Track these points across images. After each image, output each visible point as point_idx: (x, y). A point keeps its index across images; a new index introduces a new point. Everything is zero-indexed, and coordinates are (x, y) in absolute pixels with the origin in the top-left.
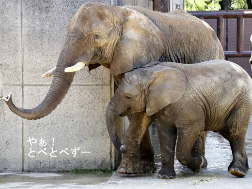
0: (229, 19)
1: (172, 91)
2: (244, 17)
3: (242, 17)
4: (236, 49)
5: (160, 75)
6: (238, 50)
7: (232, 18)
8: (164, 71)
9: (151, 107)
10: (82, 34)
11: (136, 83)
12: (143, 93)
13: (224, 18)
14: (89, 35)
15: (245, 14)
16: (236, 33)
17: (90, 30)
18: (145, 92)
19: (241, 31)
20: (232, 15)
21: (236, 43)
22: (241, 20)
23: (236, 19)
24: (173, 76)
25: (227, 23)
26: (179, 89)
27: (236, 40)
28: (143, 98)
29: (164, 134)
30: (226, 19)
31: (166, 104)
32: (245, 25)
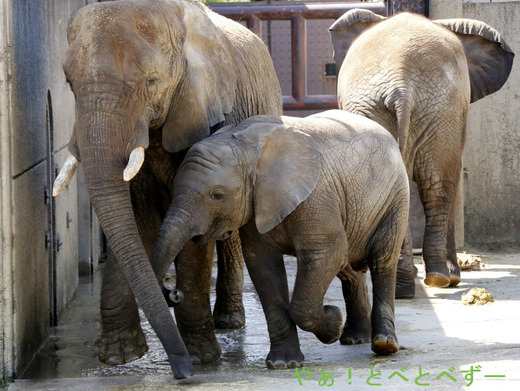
0: (273, 23)
1: (298, 174)
2: (307, 18)
3: (301, 17)
4: (291, 92)
5: (270, 143)
6: (295, 94)
7: (281, 19)
8: (274, 133)
9: (264, 213)
10: (124, 83)
11: (234, 162)
12: (248, 183)
13: (262, 19)
14: (139, 83)
15: (310, 11)
16: (290, 54)
17: (138, 71)
18: (251, 181)
19: (300, 49)
20: (279, 13)
21: (290, 77)
22: (301, 24)
23: (289, 22)
24: (292, 142)
25: (269, 31)
26: (308, 168)
27: (290, 70)
28: (248, 194)
29: (267, 272)
30: (266, 22)
31: (294, 203)
32: (310, 35)
